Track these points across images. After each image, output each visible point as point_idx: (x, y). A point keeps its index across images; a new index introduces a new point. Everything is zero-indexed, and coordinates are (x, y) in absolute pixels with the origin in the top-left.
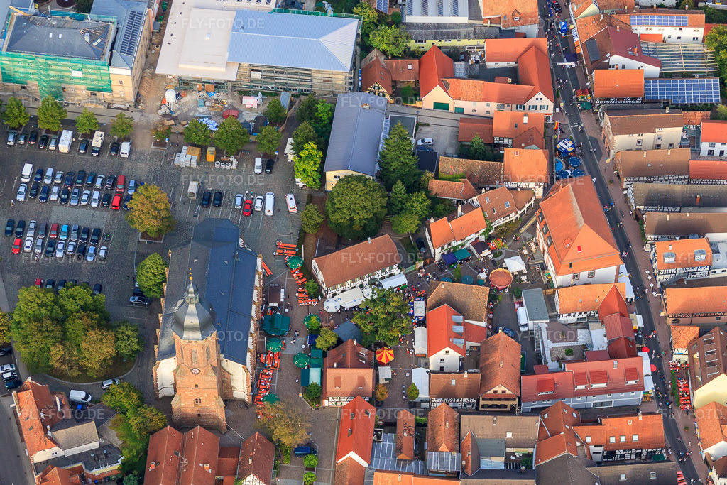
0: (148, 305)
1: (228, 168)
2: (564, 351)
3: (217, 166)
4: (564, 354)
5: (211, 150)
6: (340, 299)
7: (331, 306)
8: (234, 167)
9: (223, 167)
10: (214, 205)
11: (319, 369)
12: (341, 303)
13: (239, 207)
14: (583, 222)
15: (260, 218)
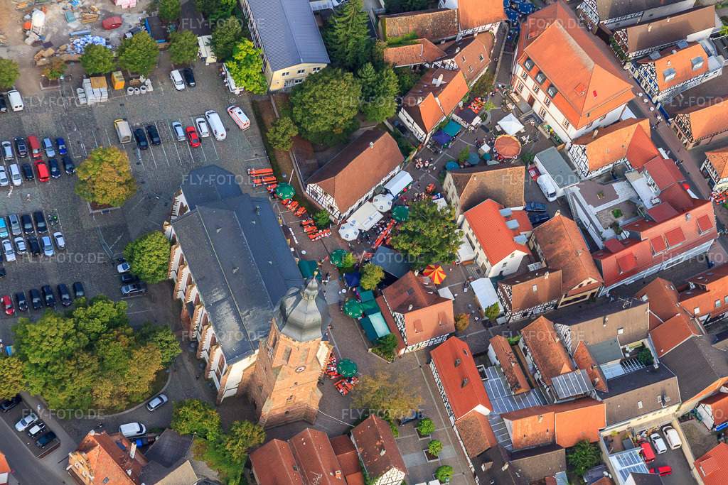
0: (145, 291)
1: (144, 92)
2: (610, 213)
3: (130, 93)
4: (612, 216)
5: (117, 76)
6: (354, 222)
7: (349, 233)
8: (151, 89)
9: (137, 92)
10: (154, 144)
11: (379, 314)
12: (358, 226)
13: (183, 139)
14: (593, 63)
15: (212, 146)
